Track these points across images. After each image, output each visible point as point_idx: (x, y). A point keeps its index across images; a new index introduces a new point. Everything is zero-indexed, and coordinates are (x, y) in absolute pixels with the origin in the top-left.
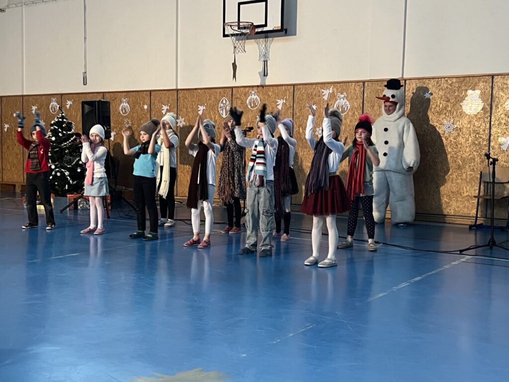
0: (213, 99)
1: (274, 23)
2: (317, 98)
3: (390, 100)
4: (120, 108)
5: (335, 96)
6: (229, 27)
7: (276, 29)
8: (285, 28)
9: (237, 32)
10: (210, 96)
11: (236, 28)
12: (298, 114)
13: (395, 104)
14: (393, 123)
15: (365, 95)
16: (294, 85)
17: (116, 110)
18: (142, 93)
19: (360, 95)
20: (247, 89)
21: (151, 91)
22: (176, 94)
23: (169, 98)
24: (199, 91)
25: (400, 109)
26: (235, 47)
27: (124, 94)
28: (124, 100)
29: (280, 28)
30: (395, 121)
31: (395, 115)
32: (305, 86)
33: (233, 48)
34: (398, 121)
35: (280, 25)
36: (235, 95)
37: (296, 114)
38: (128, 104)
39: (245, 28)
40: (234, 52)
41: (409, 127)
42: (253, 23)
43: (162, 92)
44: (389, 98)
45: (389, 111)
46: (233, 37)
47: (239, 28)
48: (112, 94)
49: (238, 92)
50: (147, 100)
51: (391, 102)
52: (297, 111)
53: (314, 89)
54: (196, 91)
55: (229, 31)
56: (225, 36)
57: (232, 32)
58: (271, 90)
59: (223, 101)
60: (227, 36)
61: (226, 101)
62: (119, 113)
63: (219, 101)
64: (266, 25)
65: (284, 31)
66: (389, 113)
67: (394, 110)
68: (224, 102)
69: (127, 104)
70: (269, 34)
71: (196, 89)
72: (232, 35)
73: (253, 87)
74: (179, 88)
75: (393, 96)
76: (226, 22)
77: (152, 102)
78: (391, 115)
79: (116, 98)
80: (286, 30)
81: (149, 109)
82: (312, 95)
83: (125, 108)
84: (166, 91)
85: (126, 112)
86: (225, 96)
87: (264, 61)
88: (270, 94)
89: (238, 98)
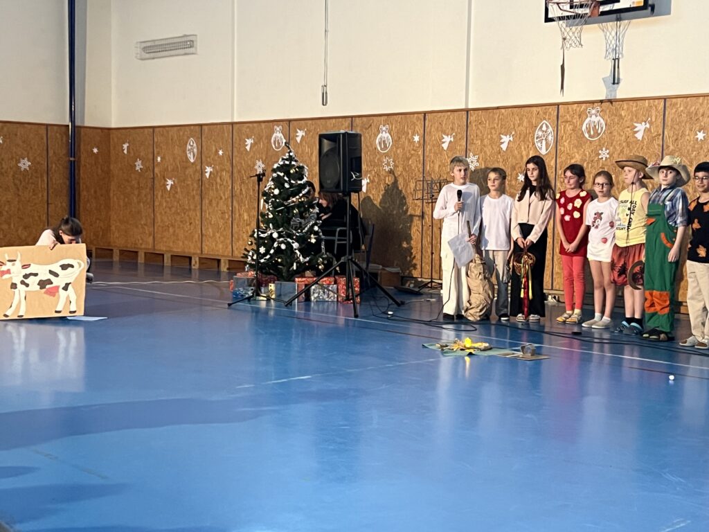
0: (525, 124)
2: (706, 120)
4: (377, 141)
6: (555, 6)
7: (635, 5)
8: (651, 2)
9: (568, 14)
10: (521, 119)
11: (567, 7)
12: (672, 148)
16: (665, 99)
17: (371, 145)
18: (412, 116)
20: (584, 106)
21: (425, 113)
22: (465, 116)
23: (453, 123)
24: (503, 110)
26: (564, 39)
27: (383, 118)
28: (384, 129)
29: (642, 4)
32: (685, 99)
33: (561, 40)
36: (563, 117)
37: (668, 147)
38: (390, 134)
39: (581, 6)
40: (563, 47)
43: (443, 114)
46: (561, 22)
47: (571, 7)
48: (365, 119)
49: (568, 112)
50: (419, 128)
52: (669, 142)
53: (701, 104)
54: (498, 111)
55: (554, 12)
56: (548, 20)
57: (560, 14)
58: (625, 107)
59: (541, 127)
60: (552, 20)
61: (547, 127)
62: (376, 148)
63: (536, 127)
65: (650, 8)
68: (544, 128)
69: (388, 134)
70: (623, 15)
71: (498, 108)
72: (561, 18)
73: (593, 102)
74: (470, 106)
77: (427, 130)
79: (371, 125)
80: (653, 7)
81: (422, 141)
82: (696, 114)
83: (384, 141)
84: (449, 113)
85: (386, 147)
86: (545, 119)
87: (614, 60)
88: (623, 113)
89: (567, 122)
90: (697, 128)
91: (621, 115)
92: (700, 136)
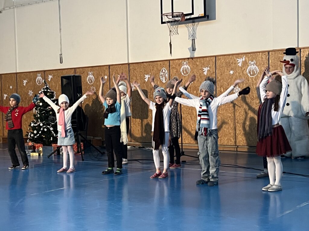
0: (155, 69)
1: (199, 11)
2: (233, 65)
3: (290, 63)
4: (88, 79)
5: (247, 63)
6: (166, 17)
7: (200, 16)
8: (207, 14)
9: (171, 20)
10: (153, 67)
11: (171, 17)
12: (219, 78)
13: (293, 65)
14: (293, 80)
15: (270, 61)
16: (215, 56)
17: (85, 81)
18: (103, 67)
19: (266, 61)
20: (181, 61)
21: (109, 66)
22: (128, 67)
23: (123, 70)
24: (145, 64)
25: (297, 70)
26: (170, 31)
27: (89, 68)
28: (90, 73)
29: (203, 15)
30: (295, 78)
31: (294, 74)
32: (224, 57)
33: (169, 32)
34: (296, 79)
35: (203, 13)
36: (172, 66)
37: (218, 78)
39: (177, 16)
40: (170, 35)
41: (305, 84)
42: (183, 13)
43: (117, 66)
44: (289, 62)
45: (289, 71)
46: (169, 24)
47: (173, 17)
48: (81, 69)
49: (174, 64)
50: (107, 72)
51: (291, 64)
52: (218, 75)
53: (231, 59)
54: (143, 64)
55: (165, 19)
56: (162, 23)
57: (167, 20)
58: (199, 61)
59: (162, 70)
60: (164, 23)
62: (87, 83)
63: (160, 71)
64: (193, 14)
65: (207, 17)
66: (289, 73)
67: (293, 70)
68: (164, 71)
69: (92, 76)
70: (195, 20)
71: (143, 63)
72: (168, 22)
73: (184, 59)
74: (130, 62)
75: (292, 60)
76: (163, 13)
77: (111, 73)
78: (291, 75)
79: (84, 72)
80: (208, 16)
81: (109, 79)
82: (229, 63)
83: (91, 79)
84: (121, 65)
85: (92, 82)
86: (164, 67)
87: (193, 40)
88: (198, 63)
89: (174, 68)
90: (230, 69)
91: (197, 64)
92: (232, 72)
